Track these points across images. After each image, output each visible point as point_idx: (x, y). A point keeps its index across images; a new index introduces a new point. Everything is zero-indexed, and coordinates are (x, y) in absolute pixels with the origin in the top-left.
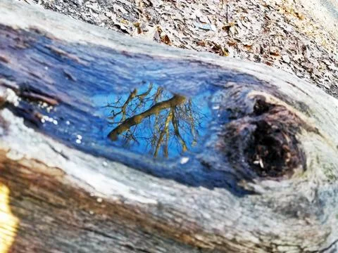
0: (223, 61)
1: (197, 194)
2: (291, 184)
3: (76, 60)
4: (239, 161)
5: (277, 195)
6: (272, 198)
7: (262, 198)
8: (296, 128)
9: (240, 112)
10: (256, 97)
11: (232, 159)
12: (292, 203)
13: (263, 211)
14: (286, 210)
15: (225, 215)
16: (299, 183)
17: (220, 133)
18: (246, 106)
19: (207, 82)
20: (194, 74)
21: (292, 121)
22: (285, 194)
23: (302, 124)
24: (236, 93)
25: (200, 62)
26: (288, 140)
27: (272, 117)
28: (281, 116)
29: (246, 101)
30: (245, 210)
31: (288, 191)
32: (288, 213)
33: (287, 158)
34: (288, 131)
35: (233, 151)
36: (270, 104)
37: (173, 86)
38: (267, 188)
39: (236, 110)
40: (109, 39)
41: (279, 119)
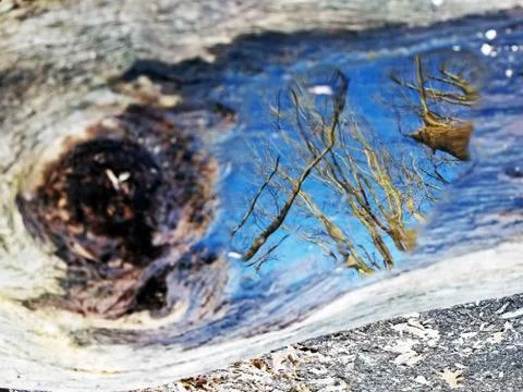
4: (165, 147)
5: (58, 103)
6: (65, 92)
7: (87, 81)
8: (71, 284)
9: (190, 266)
10: (170, 311)
11: (180, 148)
12: (16, 102)
13: (73, 53)
14: (24, 82)
16: (18, 155)
18: (183, 282)
21: (84, 295)
22: (40, 115)
23: (63, 302)
24: (208, 299)
26: (78, 249)
27: (127, 284)
28: (110, 293)
29: (186, 292)
30: (114, 34)
31: (35, 125)
32: (17, 79)
33: (66, 208)
34: (84, 269)
36: (139, 310)
38: (84, 106)
39: (199, 266)
40: (424, 294)
41: (112, 286)
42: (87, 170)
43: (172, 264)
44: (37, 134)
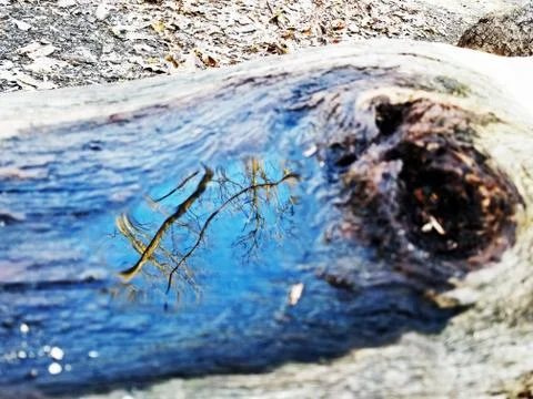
0: (288, 62)
1: (352, 374)
2: (519, 253)
3: (15, 177)
5: (503, 290)
6: (498, 301)
7: (480, 311)
8: (467, 131)
9: (355, 142)
10: (372, 101)
11: (386, 249)
13: (494, 338)
15: (427, 390)
17: (338, 200)
18: (362, 127)
19: (277, 111)
20: (250, 105)
21: (456, 121)
22: (519, 280)
23: (470, 117)
24: (334, 111)
25: (251, 80)
26: (468, 161)
27: (417, 128)
28: (432, 121)
29: (358, 118)
30: (459, 356)
33: (484, 198)
34: (459, 143)
35: (380, 231)
36: (400, 105)
37: (221, 144)
38: (481, 287)
39: (347, 142)
40: (86, 103)
41: (432, 127)
42: (461, 234)
43: (374, 145)
44: (519, 262)
